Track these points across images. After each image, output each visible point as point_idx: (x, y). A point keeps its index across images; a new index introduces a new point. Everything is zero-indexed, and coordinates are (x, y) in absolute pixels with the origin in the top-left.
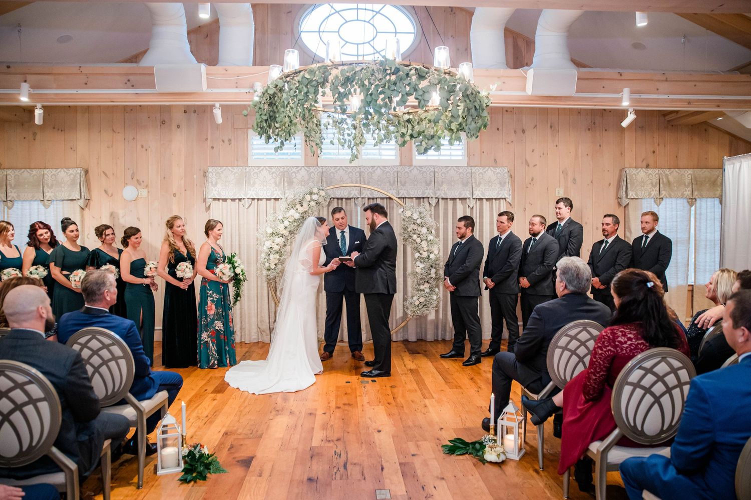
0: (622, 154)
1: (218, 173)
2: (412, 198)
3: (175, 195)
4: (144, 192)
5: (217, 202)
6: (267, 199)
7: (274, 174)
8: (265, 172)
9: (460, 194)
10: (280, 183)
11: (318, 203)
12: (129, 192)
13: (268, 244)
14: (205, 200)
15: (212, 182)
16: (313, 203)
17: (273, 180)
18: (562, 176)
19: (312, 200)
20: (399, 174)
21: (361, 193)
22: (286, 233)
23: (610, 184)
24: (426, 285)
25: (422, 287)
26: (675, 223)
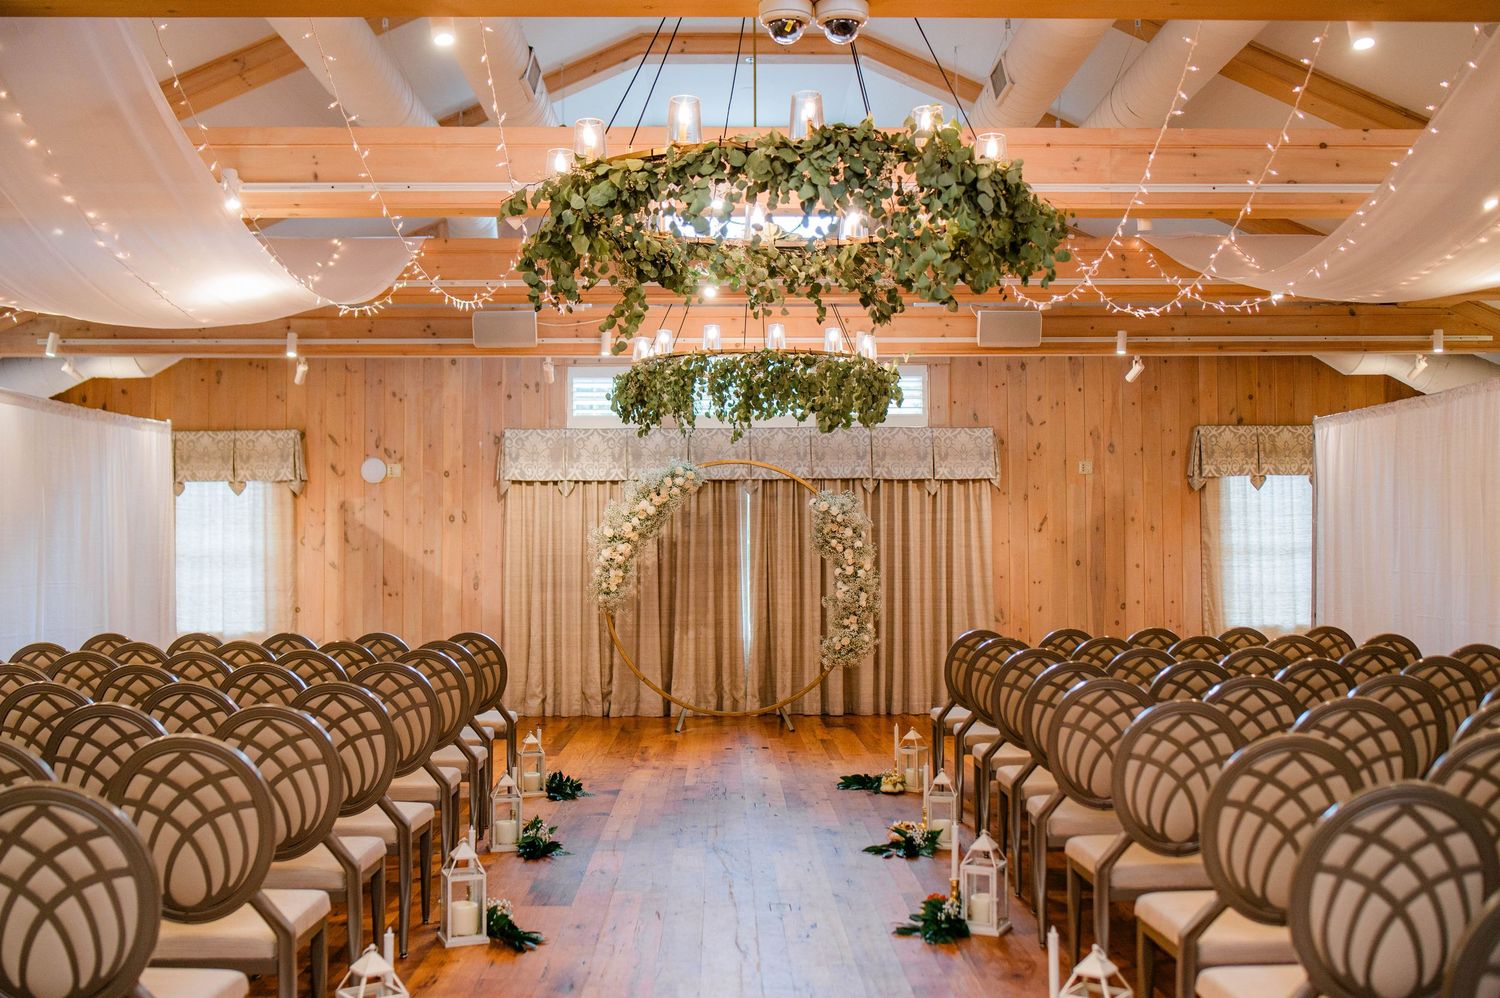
0: (1194, 401)
1: (521, 439)
2: (835, 480)
3: (447, 474)
4: (397, 469)
5: (517, 486)
6: (599, 482)
7: (611, 442)
8: (596, 439)
9: (914, 472)
10: (621, 455)
11: (683, 490)
12: (373, 469)
13: (606, 553)
14: (497, 483)
15: (510, 455)
16: (676, 491)
17: (609, 451)
18: (1089, 440)
19: (674, 484)
20: (814, 440)
21: (751, 472)
22: (634, 536)
23: (1173, 453)
24: (853, 619)
25: (846, 622)
26: (1288, 519)
